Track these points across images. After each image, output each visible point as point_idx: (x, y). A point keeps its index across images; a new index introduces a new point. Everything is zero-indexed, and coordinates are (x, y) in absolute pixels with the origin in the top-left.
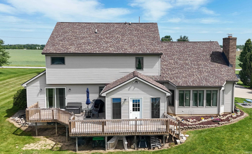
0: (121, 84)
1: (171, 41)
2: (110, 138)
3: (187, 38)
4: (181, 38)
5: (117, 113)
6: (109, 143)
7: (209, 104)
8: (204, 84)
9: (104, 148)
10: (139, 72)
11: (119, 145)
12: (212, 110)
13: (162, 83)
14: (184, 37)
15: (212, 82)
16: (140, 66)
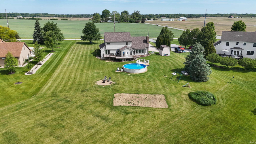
0: (123, 48)
1: (128, 14)
2: (123, 59)
3: (139, 13)
4: (135, 12)
5: (124, 55)
6: (123, 60)
7: (142, 53)
8: (141, 48)
9: (122, 61)
10: (127, 46)
11: (125, 61)
12: (143, 54)
13: (132, 48)
14: (137, 11)
15: (143, 48)
16: (127, 44)
